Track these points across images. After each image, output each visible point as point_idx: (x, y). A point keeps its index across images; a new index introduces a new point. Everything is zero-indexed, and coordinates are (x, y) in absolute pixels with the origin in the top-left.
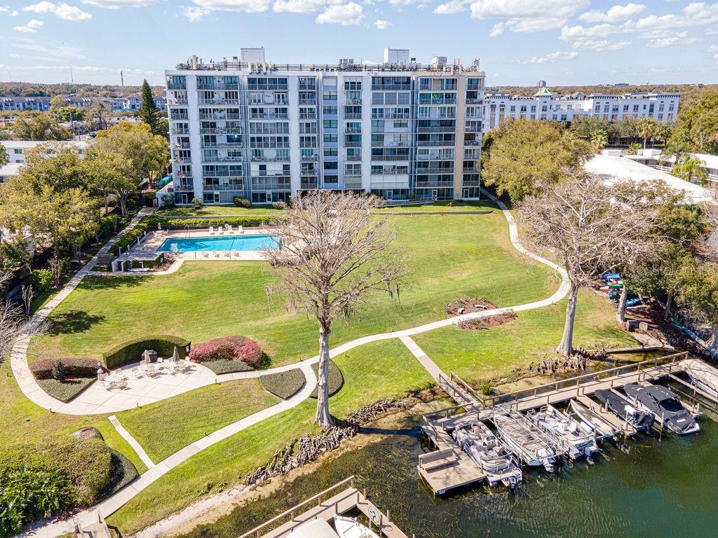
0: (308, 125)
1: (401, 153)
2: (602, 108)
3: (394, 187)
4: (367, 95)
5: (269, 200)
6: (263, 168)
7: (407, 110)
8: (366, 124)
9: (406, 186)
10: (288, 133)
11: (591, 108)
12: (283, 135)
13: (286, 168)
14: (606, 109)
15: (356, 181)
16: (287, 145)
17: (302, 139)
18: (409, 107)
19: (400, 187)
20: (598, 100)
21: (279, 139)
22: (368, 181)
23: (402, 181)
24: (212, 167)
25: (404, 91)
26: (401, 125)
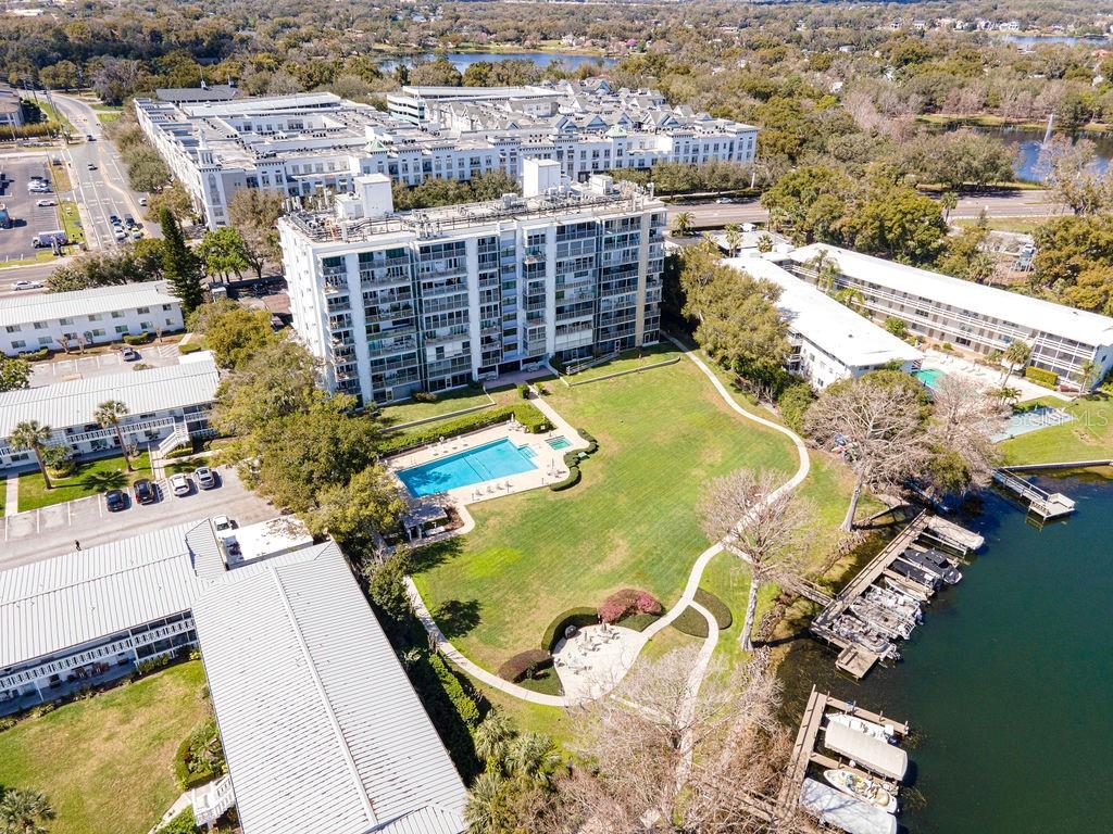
0: (489, 292)
1: (585, 307)
2: (682, 150)
3: (578, 345)
4: (550, 249)
5: (449, 385)
6: (440, 350)
7: (591, 259)
8: (550, 281)
9: (590, 342)
10: (467, 305)
11: (671, 149)
12: (462, 309)
13: (466, 345)
14: (686, 151)
15: (540, 346)
16: (467, 320)
17: (482, 309)
18: (593, 255)
19: (584, 344)
20: (677, 140)
21: (459, 314)
22: (553, 343)
23: (585, 337)
24: (381, 361)
25: (589, 238)
26: (581, 275)
